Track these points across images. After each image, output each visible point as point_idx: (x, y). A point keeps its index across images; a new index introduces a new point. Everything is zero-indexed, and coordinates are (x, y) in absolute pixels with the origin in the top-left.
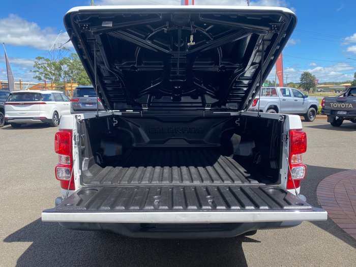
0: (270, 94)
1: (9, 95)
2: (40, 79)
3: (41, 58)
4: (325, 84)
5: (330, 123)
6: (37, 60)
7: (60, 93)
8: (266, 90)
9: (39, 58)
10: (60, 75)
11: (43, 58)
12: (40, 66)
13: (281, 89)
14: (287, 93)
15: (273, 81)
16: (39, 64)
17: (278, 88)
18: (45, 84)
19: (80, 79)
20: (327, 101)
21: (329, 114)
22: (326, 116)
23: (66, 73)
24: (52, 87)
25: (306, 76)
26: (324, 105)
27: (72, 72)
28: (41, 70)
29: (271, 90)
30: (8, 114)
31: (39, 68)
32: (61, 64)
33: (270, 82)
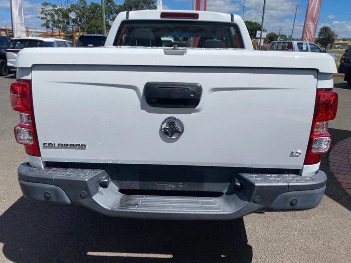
0: (286, 48)
1: (10, 41)
2: (48, 27)
3: (47, 4)
4: (344, 40)
5: (346, 82)
6: (43, 7)
7: (64, 42)
8: (282, 44)
9: (46, 4)
10: (68, 23)
11: (50, 4)
12: (47, 13)
13: (298, 44)
14: (304, 48)
15: (290, 36)
16: (46, 11)
17: (295, 42)
18: (53, 32)
19: (89, 28)
20: (346, 58)
21: (347, 72)
22: (343, 74)
23: (74, 21)
24: (59, 35)
25: (325, 30)
26: (343, 62)
27: (80, 21)
28: (49, 17)
29: (287, 44)
30: (11, 62)
31: (46, 15)
32: (70, 11)
33: (285, 37)
